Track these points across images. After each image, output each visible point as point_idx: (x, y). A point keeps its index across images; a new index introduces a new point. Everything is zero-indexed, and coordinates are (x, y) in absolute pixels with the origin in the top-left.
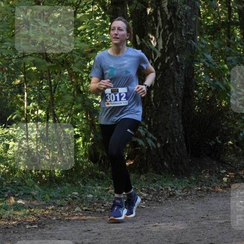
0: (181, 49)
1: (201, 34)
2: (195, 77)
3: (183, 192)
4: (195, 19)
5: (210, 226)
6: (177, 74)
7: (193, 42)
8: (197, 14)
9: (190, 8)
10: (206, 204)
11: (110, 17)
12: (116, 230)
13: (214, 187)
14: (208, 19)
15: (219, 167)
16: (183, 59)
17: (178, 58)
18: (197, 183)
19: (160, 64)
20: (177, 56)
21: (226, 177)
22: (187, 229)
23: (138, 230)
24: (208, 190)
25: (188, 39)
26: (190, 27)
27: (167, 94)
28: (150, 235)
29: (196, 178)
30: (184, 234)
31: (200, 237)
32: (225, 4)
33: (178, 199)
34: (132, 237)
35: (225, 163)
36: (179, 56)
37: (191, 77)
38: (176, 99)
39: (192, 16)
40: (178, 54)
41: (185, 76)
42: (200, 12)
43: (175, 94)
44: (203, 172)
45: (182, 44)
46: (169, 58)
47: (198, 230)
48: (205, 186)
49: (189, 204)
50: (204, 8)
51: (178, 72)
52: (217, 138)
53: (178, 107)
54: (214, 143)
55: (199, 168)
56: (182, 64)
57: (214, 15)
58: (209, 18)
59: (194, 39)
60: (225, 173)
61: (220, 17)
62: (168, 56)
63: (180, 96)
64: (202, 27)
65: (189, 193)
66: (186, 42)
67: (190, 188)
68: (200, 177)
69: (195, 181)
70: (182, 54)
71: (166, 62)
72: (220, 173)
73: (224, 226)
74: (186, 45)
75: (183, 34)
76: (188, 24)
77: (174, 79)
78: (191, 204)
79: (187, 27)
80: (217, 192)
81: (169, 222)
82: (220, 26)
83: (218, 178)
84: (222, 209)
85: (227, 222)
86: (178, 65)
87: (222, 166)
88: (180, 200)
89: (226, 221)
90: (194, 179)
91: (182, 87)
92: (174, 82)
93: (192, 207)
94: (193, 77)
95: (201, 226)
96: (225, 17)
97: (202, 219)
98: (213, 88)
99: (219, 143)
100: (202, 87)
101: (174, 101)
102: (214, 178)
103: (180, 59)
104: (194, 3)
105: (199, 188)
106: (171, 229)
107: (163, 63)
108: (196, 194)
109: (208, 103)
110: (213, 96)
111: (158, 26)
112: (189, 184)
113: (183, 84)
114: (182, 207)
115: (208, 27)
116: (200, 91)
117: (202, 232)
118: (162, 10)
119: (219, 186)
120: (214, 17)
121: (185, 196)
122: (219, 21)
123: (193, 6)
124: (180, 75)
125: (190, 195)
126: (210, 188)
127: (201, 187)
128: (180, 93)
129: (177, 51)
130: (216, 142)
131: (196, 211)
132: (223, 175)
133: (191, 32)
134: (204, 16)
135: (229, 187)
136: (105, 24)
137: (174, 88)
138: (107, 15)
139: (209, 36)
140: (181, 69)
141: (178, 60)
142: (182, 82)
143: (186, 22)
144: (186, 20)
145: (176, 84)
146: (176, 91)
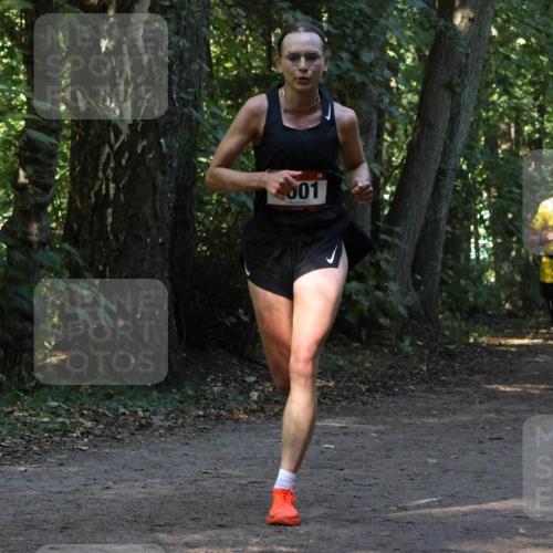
0: (169, 126)
1: (212, 98)
2: (199, 184)
3: (167, 420)
4: (197, 66)
5: (219, 491)
6: (160, 178)
7: (194, 112)
8: (204, 55)
9: (187, 45)
10: (215, 445)
11: (24, 54)
12: (26, 496)
13: (231, 411)
14: (225, 68)
15: (242, 371)
16: (174, 146)
17: (164, 145)
18: (197, 402)
19: (127, 155)
20: (162, 141)
21: (257, 390)
22: (171, 496)
23: (71, 497)
24: (218, 417)
25: (184, 106)
26: (190, 83)
27: (141, 216)
28: (95, 506)
29: (196, 392)
30: (165, 505)
31: (197, 513)
32: (261, 39)
33: (157, 433)
34: (58, 510)
35: (255, 362)
36: (166, 139)
37: (189, 183)
38: (158, 228)
39: (191, 61)
40: (164, 135)
41: (177, 182)
42: (209, 51)
43: (156, 217)
44: (209, 380)
45: (173, 114)
46: (145, 143)
47: (193, 498)
48: (214, 408)
49: (179, 445)
50: (217, 43)
51: (164, 173)
52: (241, 311)
53: (163, 242)
54: (233, 320)
55: (202, 370)
56: (171, 158)
57: (238, 59)
58: (228, 65)
59: (197, 107)
60: (255, 382)
61: (250, 64)
62: (143, 139)
63: (168, 222)
64: (215, 82)
65: (180, 421)
66: (179, 112)
67: (182, 412)
68: (205, 391)
69: (191, 397)
70: (172, 135)
71: (139, 151)
72: (244, 381)
73: (248, 490)
74: (181, 119)
75: (174, 96)
76: (184, 74)
77: (154, 186)
78: (183, 444)
79: (183, 82)
80: (237, 421)
81: (136, 481)
82: (250, 83)
83: (241, 393)
84: (245, 456)
85: (254, 482)
86: (163, 159)
87: (249, 368)
88: (161, 436)
89: (253, 480)
90: (191, 393)
91: (171, 205)
92: (156, 193)
93: (186, 449)
94: (194, 184)
95: (200, 490)
96: (261, 64)
97: (204, 476)
98: (234, 208)
99: (243, 321)
100: (212, 205)
101: (154, 232)
102: (232, 392)
103: (167, 147)
104: (197, 34)
105: (201, 413)
106: (140, 496)
107: (133, 153)
108: (194, 425)
109: (225, 239)
110: (234, 224)
112: (181, 402)
113: (174, 195)
114: (163, 450)
115: (225, 83)
116: (208, 214)
117: (203, 502)
119: (242, 409)
120: (238, 65)
121: (170, 429)
122: (248, 71)
123: (195, 39)
124: (168, 179)
125: (182, 426)
126: (223, 412)
127: (204, 409)
128: (168, 216)
129: (161, 130)
130: (238, 318)
131: (192, 459)
132: (251, 387)
133: (190, 94)
134: (219, 61)
135: (262, 410)
136: (13, 68)
137: (154, 205)
138: (16, 50)
139: (229, 102)
140: (170, 166)
141: (164, 149)
142: (171, 193)
143: (181, 72)
144: (181, 67)
145: (158, 196)
146: (159, 211)
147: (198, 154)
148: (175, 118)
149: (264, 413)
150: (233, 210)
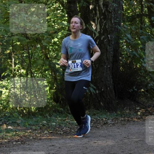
0: (111, 31)
1: (124, 22)
2: (120, 49)
3: (113, 122)
4: (120, 12)
5: (130, 143)
6: (108, 47)
7: (119, 26)
8: (122, 9)
9: (117, 5)
10: (127, 129)
11: (67, 11)
12: (70, 145)
13: (132, 118)
14: (128, 12)
15: (135, 106)
16: (112, 37)
17: (109, 37)
18: (121, 116)
19: (98, 41)
20: (109, 36)
21: (140, 112)
22: (115, 145)
23: (84, 145)
24: (128, 120)
25: (116, 25)
26: (117, 17)
27: (103, 59)
28: (92, 148)
29: (121, 113)
30: (113, 148)
31: (123, 150)
32: (139, 3)
33: (109, 126)
34: (81, 149)
35: (139, 103)
36: (110, 36)
37: (117, 49)
38: (108, 63)
39: (118, 10)
40: (110, 34)
41: (113, 48)
42: (123, 8)
43: (107, 59)
44: (125, 109)
45: (112, 28)
46: (104, 37)
47: (121, 145)
48: (127, 117)
49: (116, 129)
50: (125, 5)
51: (110, 46)
52: (134, 87)
53: (110, 67)
54: (132, 90)
55: (123, 106)
56: (112, 41)
57: (132, 10)
58: (129, 11)
59: (120, 25)
60: (139, 109)
61: (136, 11)
62: (103, 35)
63: (111, 61)
64: (125, 17)
66: (114, 27)
67: (117, 119)
68: (123, 112)
70: (112, 34)
71: (102, 39)
72: (136, 109)
73: (138, 143)
74: (115, 29)
75: (113, 22)
76: (115, 15)
77: (107, 50)
78: (117, 129)
79: (115, 17)
80: (134, 121)
81: (104, 140)
82: (136, 17)
83: (135, 113)
84: (137, 132)
86: (109, 41)
87: (137, 105)
88: (111, 126)
89: (140, 139)
90: (119, 113)
91: (112, 55)
93: (118, 130)
94: (119, 49)
95: (123, 143)
96: (139, 11)
97: (125, 138)
100: (124, 55)
102: (132, 112)
103: (111, 37)
104: (119, 2)
105: (123, 119)
106: (105, 145)
107: (100, 40)
108: (121, 123)
109: (128, 65)
110: (131, 61)
111: (97, 17)
112: (117, 116)
113: (113, 53)
114: (112, 131)
115: (128, 17)
116: (123, 58)
117: (124, 146)
118: (99, 7)
119: (135, 117)
120: (132, 11)
121: (113, 124)
122: (135, 13)
123: (119, 4)
124: (111, 47)
125: (117, 123)
126: (130, 119)
127: (124, 118)
128: (111, 59)
129: (109, 32)
130: (134, 90)
131: (121, 133)
132: (138, 111)
133: (117, 20)
134: (126, 10)
135: (142, 118)
136: (63, 15)
137: (107, 55)
138: (64, 10)
139: (129, 23)
140: (112, 43)
141: (110, 38)
142: (112, 52)
143: (114, 14)
144: (115, 13)
145: (108, 53)
146: (108, 57)
147: (120, 40)
148: (113, 29)
149: (142, 119)
150: (131, 56)
